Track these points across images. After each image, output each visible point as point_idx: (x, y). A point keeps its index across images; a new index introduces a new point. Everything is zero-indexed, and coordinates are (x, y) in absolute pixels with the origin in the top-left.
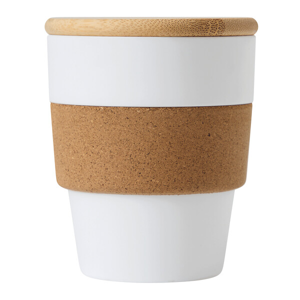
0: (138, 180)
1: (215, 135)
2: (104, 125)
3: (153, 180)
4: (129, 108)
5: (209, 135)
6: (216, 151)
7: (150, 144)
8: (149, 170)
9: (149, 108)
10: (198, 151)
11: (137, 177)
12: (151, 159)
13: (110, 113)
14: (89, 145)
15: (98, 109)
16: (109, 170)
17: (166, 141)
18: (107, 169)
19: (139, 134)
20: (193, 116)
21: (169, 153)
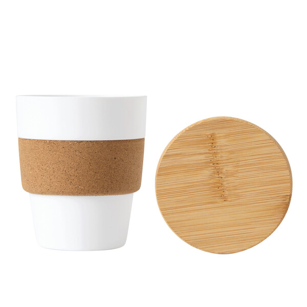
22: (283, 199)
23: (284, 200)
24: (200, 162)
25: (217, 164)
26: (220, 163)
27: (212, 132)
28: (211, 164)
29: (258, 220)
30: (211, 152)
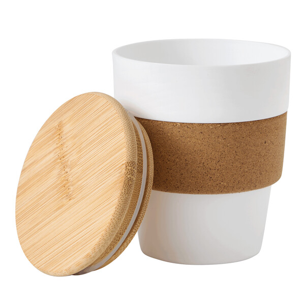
0: (209, 184)
1: (269, 141)
2: (181, 138)
3: (222, 183)
4: (203, 124)
5: (265, 143)
6: (270, 155)
7: (220, 153)
8: (219, 175)
9: (220, 124)
10: (257, 156)
11: (208, 181)
12: (220, 166)
13: (186, 128)
14: (165, 154)
15: (175, 125)
16: (184, 175)
17: (233, 151)
18: (182, 174)
19: (211, 146)
20: (254, 128)
21: (235, 160)
22: (120, 171)
23: (120, 173)
24: (49, 163)
25: (63, 157)
26: (66, 155)
27: (59, 120)
28: (59, 161)
29: (98, 210)
30: (58, 145)
